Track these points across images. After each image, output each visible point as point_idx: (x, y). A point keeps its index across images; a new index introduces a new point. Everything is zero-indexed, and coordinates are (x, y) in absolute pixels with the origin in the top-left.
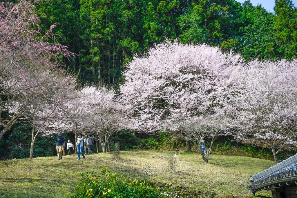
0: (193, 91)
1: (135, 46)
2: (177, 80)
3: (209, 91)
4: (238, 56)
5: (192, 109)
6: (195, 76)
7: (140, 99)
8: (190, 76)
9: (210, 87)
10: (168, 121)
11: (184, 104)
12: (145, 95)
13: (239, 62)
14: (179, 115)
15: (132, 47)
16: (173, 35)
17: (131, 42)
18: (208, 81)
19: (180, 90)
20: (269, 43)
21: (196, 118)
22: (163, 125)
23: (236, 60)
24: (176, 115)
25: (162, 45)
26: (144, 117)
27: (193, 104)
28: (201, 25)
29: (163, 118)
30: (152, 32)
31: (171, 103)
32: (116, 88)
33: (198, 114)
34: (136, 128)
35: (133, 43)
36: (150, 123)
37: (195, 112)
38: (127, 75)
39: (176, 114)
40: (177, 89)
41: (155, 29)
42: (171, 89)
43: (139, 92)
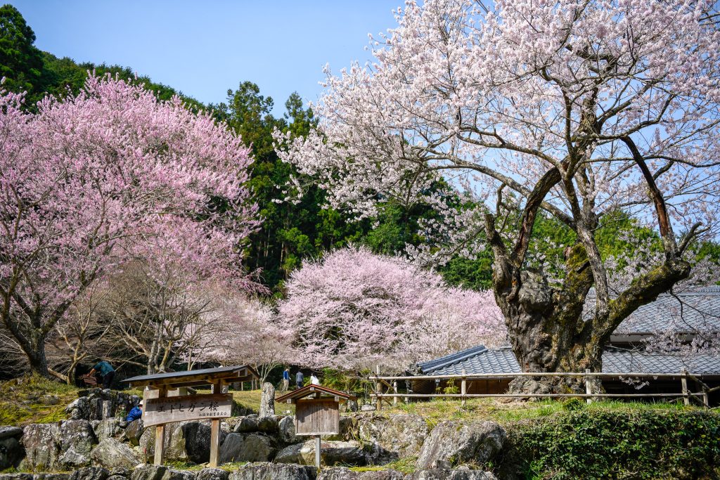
0: (376, 321)
1: (304, 240)
2: (359, 305)
3: (397, 323)
4: (439, 277)
5: (372, 344)
6: (382, 301)
7: (308, 325)
8: (375, 301)
9: (397, 319)
10: (341, 356)
11: (363, 337)
12: (315, 320)
13: (438, 285)
14: (355, 349)
15: (298, 242)
16: (359, 230)
17: (298, 234)
18: (395, 311)
19: (360, 319)
20: (484, 259)
21: (376, 355)
22: (334, 361)
23: (436, 282)
24: (351, 350)
25: (343, 250)
26: (312, 348)
27: (374, 337)
28: (399, 222)
29: (336, 352)
30: (330, 222)
31: (348, 333)
32: (274, 304)
33: (378, 351)
34: (298, 361)
35: (301, 237)
36: (319, 357)
37: (375, 347)
38: (291, 286)
39: (352, 347)
40: (357, 316)
41: (335, 219)
42: (350, 315)
43: (307, 314)
